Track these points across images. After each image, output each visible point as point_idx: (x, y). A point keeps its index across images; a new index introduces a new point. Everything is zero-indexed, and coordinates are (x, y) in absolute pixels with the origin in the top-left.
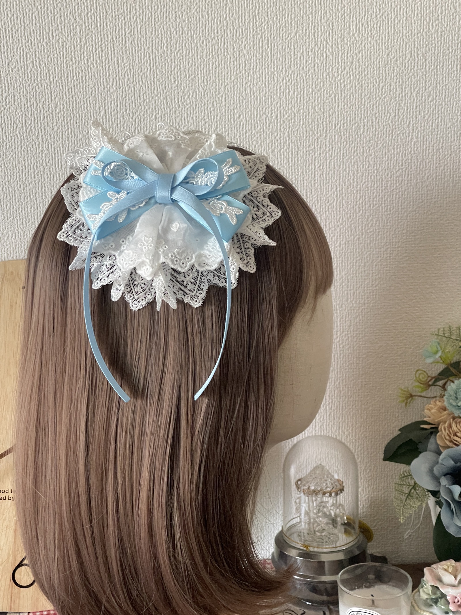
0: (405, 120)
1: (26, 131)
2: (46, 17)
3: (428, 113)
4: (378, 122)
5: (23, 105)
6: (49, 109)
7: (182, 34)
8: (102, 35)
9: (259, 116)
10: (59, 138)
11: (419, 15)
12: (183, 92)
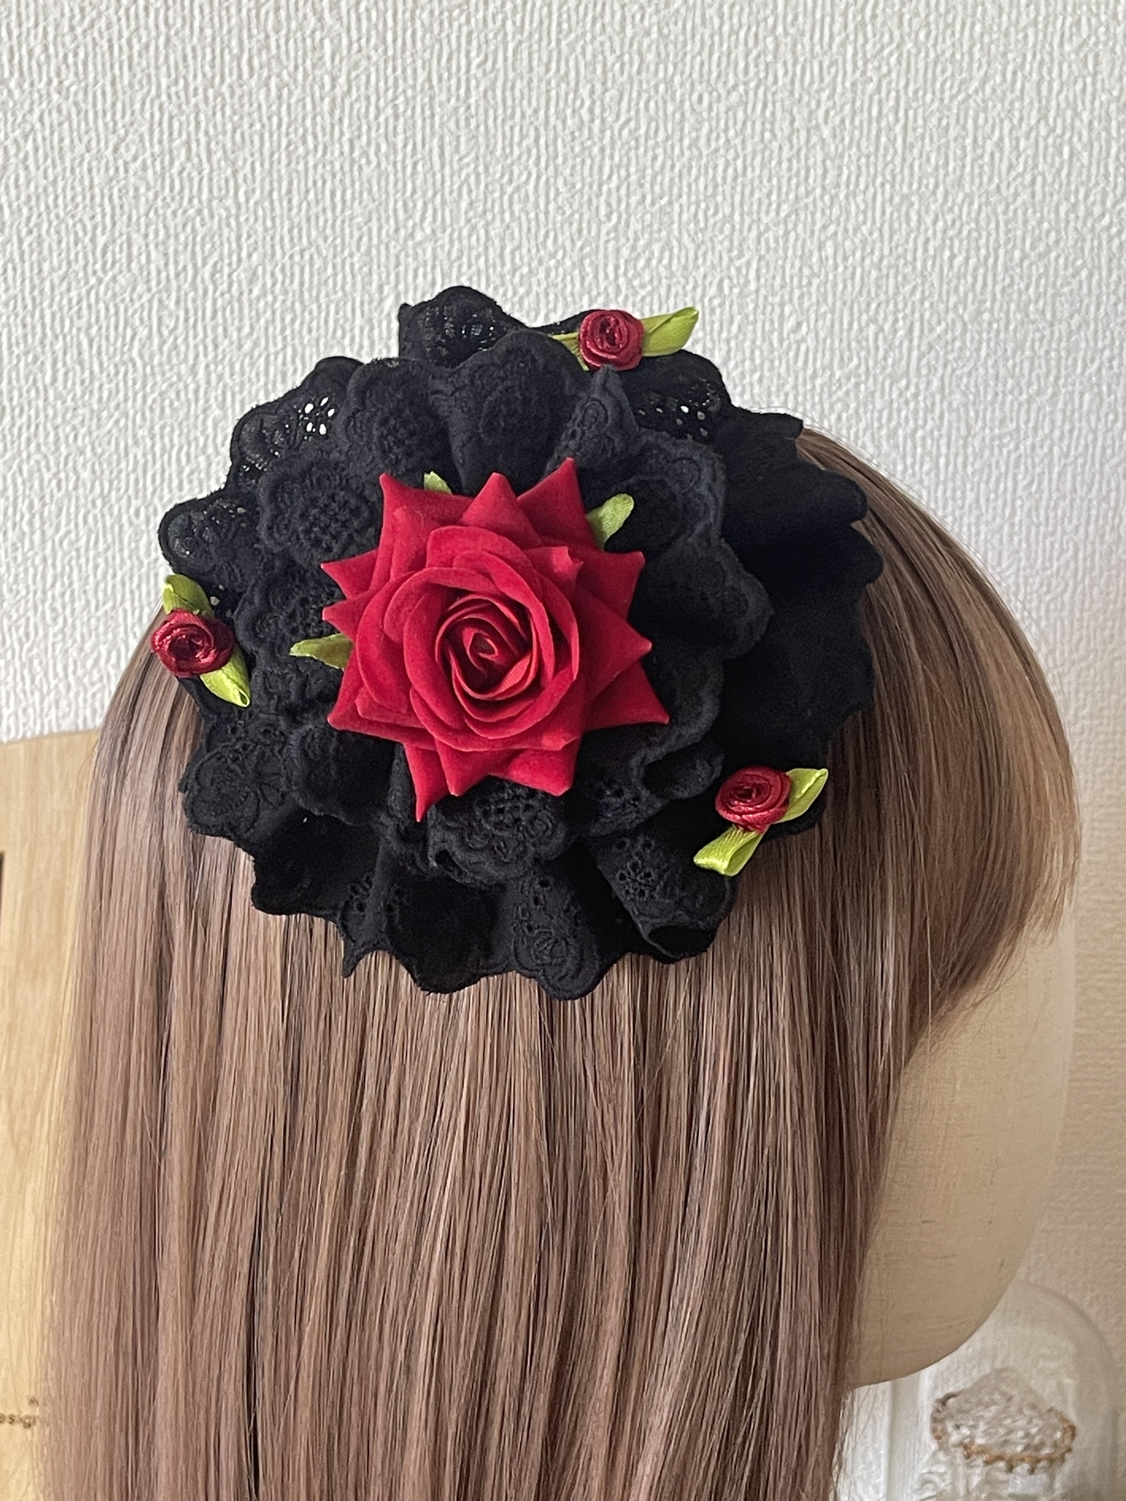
1: (161, 350)
5: (154, 274)
6: (230, 285)
7: (639, 72)
8: (399, 71)
9: (856, 327)
10: (258, 375)
12: (634, 248)
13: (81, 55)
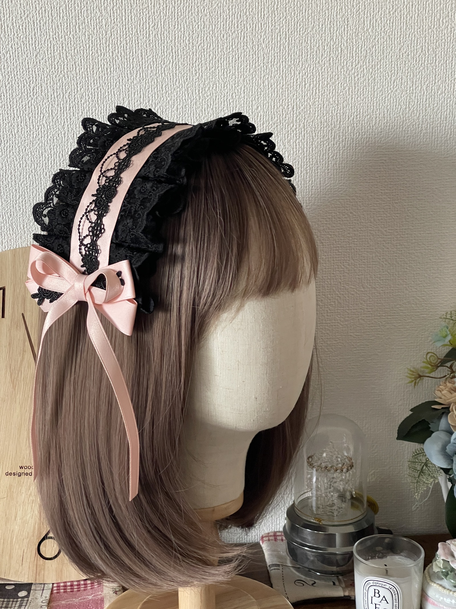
0: (415, 112)
1: (53, 120)
2: (73, 11)
3: (437, 106)
4: (390, 114)
5: (50, 96)
6: (75, 99)
7: (204, 28)
8: (127, 29)
9: (276, 106)
11: (430, 12)
12: (204, 84)
13: (24, 26)
